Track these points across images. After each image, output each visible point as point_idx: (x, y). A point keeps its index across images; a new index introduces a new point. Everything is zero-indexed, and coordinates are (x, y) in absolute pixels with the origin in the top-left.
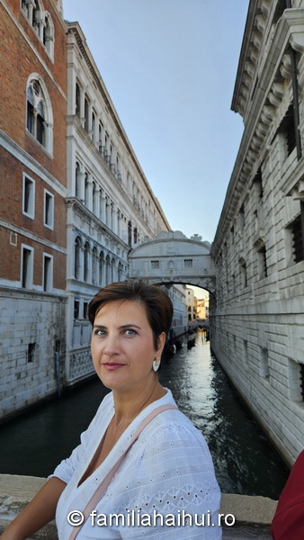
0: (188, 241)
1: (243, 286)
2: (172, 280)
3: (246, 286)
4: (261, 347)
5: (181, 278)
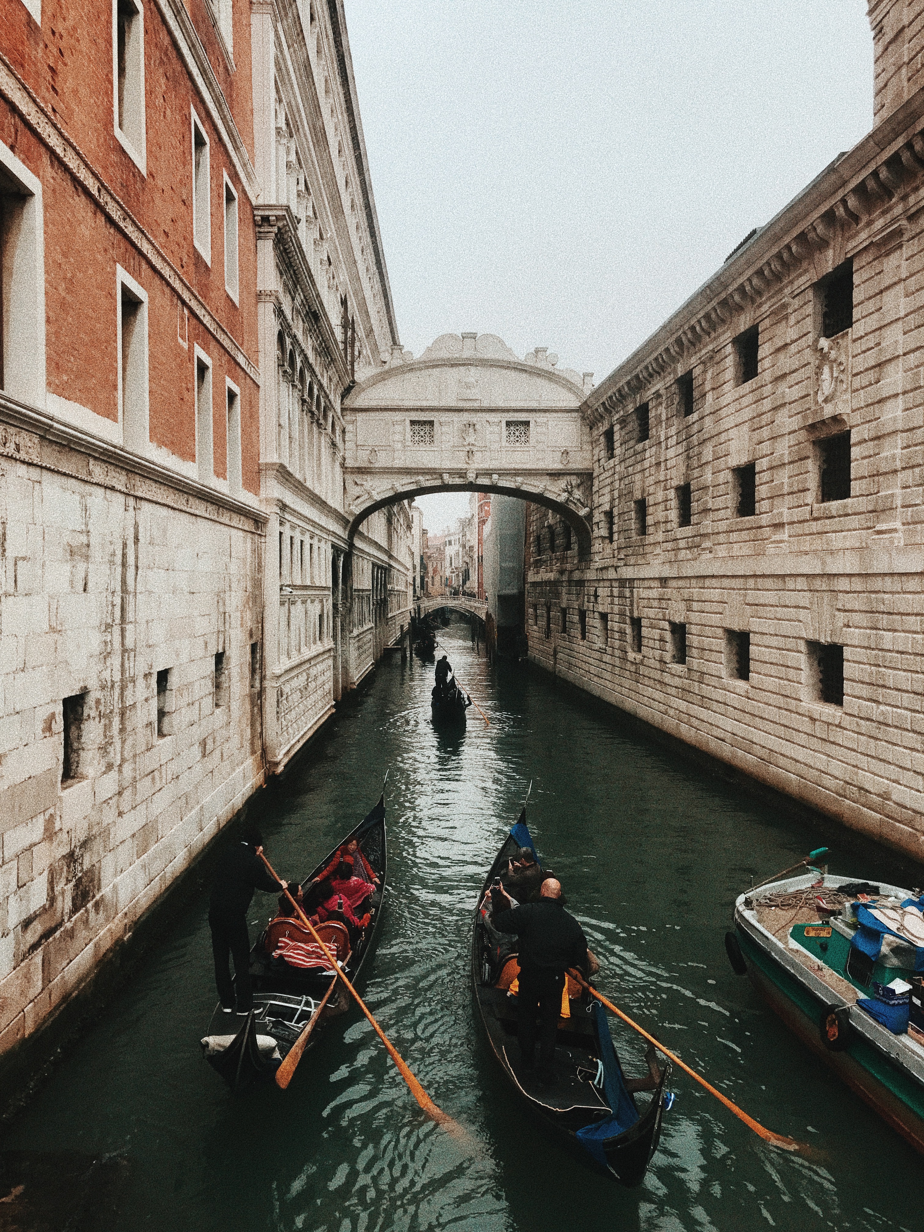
0: (519, 367)
5: (496, 474)
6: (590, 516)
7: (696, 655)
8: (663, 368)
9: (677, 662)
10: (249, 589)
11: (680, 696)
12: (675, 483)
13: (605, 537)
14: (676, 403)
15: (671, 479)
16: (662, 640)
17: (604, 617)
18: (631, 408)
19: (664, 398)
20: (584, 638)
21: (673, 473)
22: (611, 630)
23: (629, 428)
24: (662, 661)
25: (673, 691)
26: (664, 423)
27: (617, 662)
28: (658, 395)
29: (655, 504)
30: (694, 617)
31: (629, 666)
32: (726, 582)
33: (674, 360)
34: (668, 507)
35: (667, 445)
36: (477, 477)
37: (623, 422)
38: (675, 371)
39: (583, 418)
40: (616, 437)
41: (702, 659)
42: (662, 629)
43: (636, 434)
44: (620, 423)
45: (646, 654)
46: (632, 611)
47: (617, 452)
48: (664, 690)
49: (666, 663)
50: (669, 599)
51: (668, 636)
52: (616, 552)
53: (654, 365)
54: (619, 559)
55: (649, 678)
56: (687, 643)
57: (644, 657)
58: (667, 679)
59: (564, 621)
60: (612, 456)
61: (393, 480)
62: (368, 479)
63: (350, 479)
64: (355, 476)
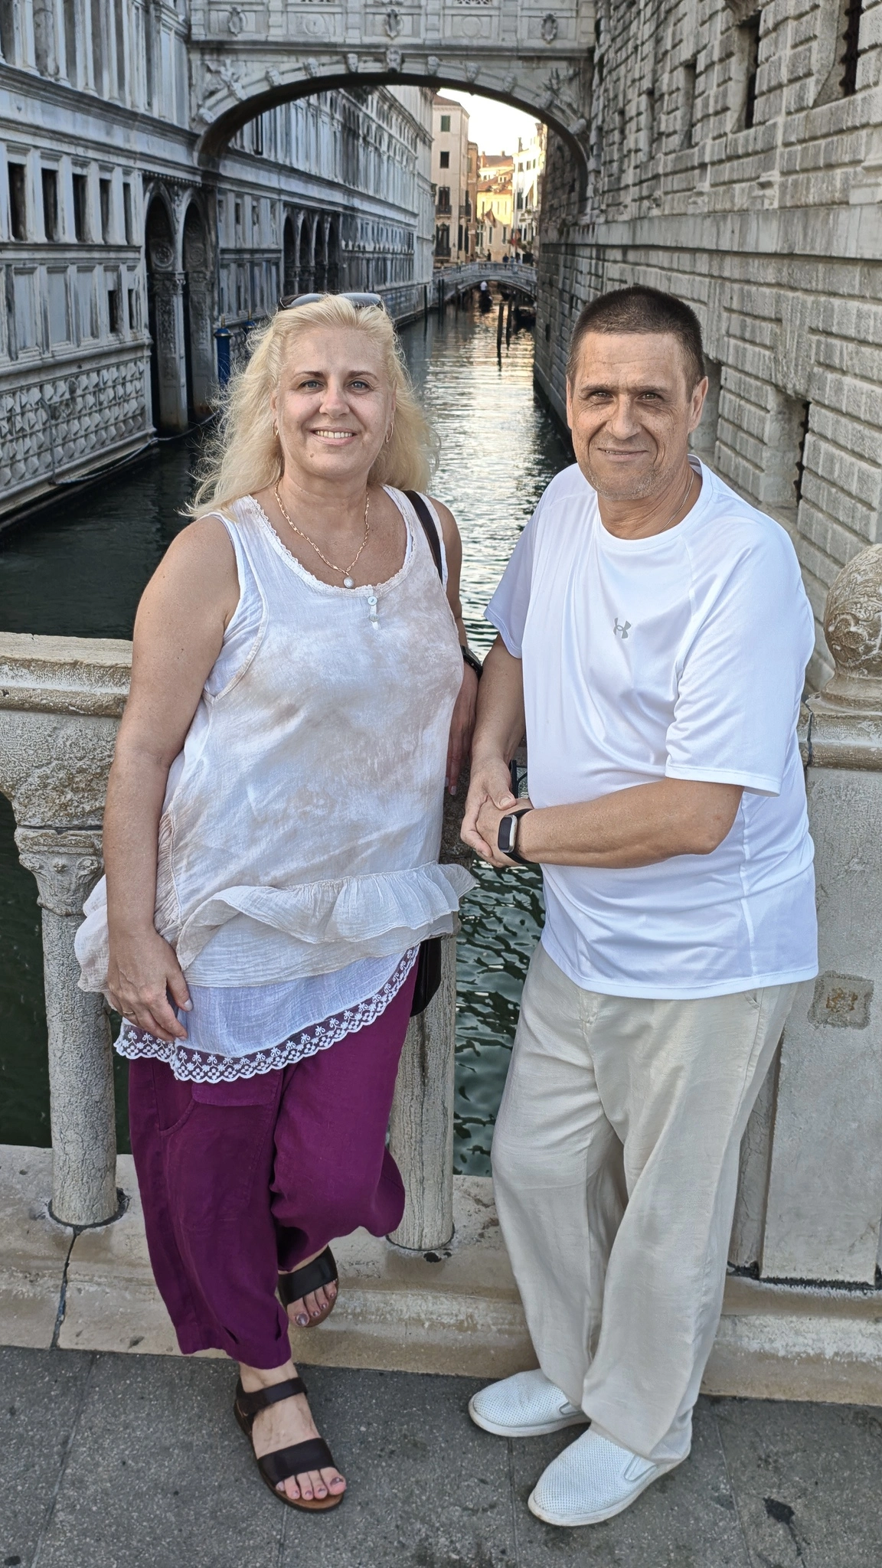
1: (730, 120)
2: (393, 61)
3: (747, 120)
4: (780, 390)
5: (435, 55)
6: (584, 134)
12: (646, 84)
15: (644, 77)
21: (646, 67)
29: (631, 120)
34: (639, 126)
36: (403, 61)
61: (268, 65)
62: (228, 62)
63: (199, 63)
64: (207, 57)
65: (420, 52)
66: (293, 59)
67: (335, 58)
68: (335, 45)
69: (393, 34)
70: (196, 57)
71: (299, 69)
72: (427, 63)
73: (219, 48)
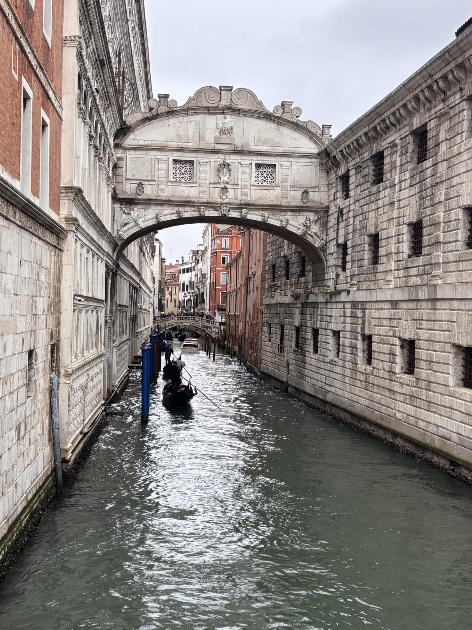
0: (268, 117)
2: (224, 210)
5: (246, 208)
6: (324, 248)
7: (424, 367)
8: (398, 121)
9: (405, 373)
10: (52, 296)
11: (408, 402)
12: (407, 220)
13: (338, 266)
14: (410, 150)
15: (404, 216)
16: (392, 354)
17: (336, 334)
18: (367, 155)
19: (399, 147)
20: (316, 351)
21: (407, 211)
22: (344, 345)
23: (365, 172)
24: (392, 372)
25: (402, 398)
26: (398, 168)
27: (348, 372)
28: (393, 145)
29: (388, 238)
30: (423, 334)
31: (359, 376)
32: (455, 304)
33: (410, 114)
34: (400, 241)
35: (400, 187)
36: (229, 211)
37: (358, 168)
38: (411, 124)
39: (321, 164)
40: (352, 180)
41: (430, 369)
42: (393, 345)
43: (371, 178)
44: (356, 169)
45: (375, 366)
46: (363, 329)
47: (352, 193)
48: (392, 396)
49: (396, 374)
50: (400, 319)
51: (398, 350)
52: (349, 279)
53: (392, 118)
54: (351, 285)
55: (379, 386)
56: (416, 357)
57: (374, 368)
58: (396, 387)
59: (297, 338)
60: (347, 196)
61: (157, 211)
62: (135, 209)
63: (119, 209)
64: (123, 206)
65: (239, 206)
66: (170, 208)
67: (193, 209)
68: (194, 202)
69: (224, 198)
70: (117, 206)
71: (174, 213)
72: (241, 212)
73: (130, 202)
